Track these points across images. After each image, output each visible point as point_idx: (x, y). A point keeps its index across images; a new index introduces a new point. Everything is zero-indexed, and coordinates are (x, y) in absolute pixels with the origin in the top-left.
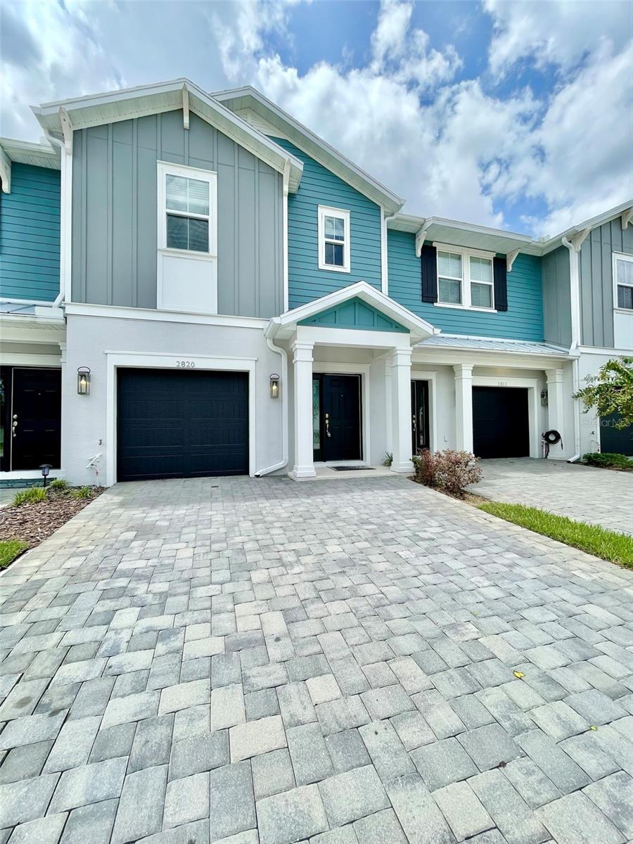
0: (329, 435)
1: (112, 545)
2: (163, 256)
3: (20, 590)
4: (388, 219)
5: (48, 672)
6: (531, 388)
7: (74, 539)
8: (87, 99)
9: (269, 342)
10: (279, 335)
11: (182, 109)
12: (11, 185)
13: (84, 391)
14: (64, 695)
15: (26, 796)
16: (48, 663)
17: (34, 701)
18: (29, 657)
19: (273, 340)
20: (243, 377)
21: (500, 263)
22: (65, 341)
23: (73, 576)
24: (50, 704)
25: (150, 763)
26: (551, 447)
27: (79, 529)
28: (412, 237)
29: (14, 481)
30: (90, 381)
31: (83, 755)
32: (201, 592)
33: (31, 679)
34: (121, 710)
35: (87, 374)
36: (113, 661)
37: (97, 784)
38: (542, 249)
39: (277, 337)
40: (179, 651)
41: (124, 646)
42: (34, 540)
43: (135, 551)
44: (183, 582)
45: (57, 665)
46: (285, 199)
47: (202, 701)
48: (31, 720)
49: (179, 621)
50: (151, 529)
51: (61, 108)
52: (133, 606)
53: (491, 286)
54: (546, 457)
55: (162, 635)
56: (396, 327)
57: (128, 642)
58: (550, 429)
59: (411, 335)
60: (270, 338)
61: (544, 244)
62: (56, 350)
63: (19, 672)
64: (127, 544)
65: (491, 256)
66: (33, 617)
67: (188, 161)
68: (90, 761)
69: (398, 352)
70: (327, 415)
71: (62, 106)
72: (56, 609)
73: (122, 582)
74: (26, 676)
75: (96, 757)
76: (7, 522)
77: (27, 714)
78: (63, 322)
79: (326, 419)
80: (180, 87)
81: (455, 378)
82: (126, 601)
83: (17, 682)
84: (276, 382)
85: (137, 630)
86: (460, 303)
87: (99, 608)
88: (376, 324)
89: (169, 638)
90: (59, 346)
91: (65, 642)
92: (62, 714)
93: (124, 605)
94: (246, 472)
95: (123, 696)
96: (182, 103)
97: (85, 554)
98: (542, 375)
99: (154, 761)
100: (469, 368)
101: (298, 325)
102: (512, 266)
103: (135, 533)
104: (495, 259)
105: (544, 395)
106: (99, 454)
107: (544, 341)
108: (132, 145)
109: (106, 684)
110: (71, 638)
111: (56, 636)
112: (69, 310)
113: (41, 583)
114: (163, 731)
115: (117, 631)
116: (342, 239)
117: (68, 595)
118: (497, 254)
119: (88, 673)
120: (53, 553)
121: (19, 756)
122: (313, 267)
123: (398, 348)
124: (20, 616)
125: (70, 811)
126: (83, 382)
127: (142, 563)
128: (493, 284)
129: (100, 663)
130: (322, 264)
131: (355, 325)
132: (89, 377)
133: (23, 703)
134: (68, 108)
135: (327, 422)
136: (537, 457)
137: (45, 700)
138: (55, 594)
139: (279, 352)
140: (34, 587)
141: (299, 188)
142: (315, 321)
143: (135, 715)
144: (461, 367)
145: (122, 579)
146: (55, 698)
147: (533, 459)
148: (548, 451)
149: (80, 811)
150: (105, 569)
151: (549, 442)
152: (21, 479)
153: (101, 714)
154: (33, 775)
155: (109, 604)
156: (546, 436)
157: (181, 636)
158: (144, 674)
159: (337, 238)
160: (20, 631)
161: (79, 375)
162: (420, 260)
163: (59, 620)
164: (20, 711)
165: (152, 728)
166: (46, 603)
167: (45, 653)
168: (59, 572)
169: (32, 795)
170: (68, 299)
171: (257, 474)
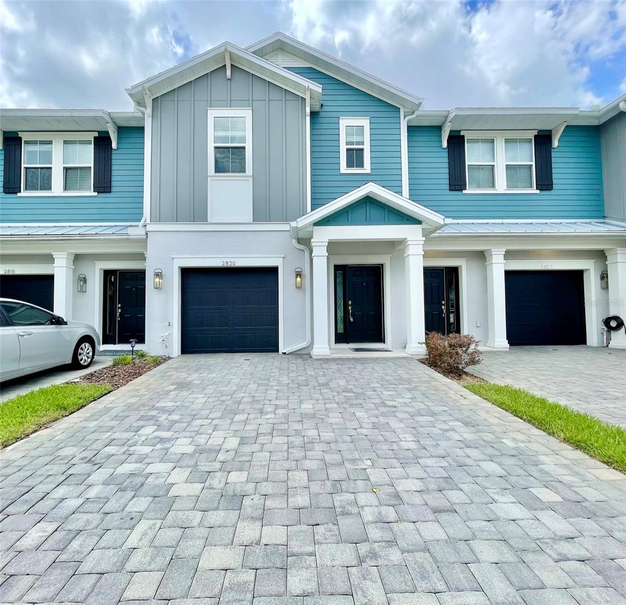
0: (352, 320)
1: (158, 393)
2: (212, 180)
3: (99, 411)
4: (407, 118)
5: (99, 448)
6: (587, 270)
7: (137, 388)
8: (160, 75)
9: (294, 241)
10: (301, 235)
11: (225, 65)
12: (118, 143)
13: (158, 286)
14: (102, 458)
15: (72, 491)
16: (100, 445)
17: (88, 459)
18: (93, 441)
19: (298, 239)
20: (274, 271)
21: (543, 140)
22: (147, 250)
23: (129, 407)
24: (94, 461)
25: (129, 489)
26: (614, 334)
27: (144, 382)
28: (439, 129)
29: (117, 351)
30: (162, 279)
31: (101, 481)
32: (198, 422)
33: (90, 450)
34: (127, 468)
35: (159, 274)
36: (132, 448)
37: (102, 492)
38: (599, 118)
39: (300, 237)
40: (167, 449)
41: (140, 442)
42: (116, 386)
43: (170, 397)
44: (190, 416)
45: (104, 446)
46: (308, 119)
47: (167, 471)
48: (84, 465)
49: (176, 435)
50: (188, 385)
51: (143, 86)
52: (155, 425)
53: (531, 166)
54: (607, 346)
55: (162, 440)
56: (407, 220)
57: (143, 441)
58: (612, 314)
59: (424, 226)
60: (295, 238)
61: (599, 111)
62: (142, 257)
63: (85, 447)
64: (168, 392)
65: (531, 135)
66: (101, 425)
67: (230, 103)
68: (103, 484)
69: (409, 243)
70: (350, 303)
71: (144, 85)
72: (113, 422)
73: (154, 413)
74: (89, 449)
75: (106, 483)
76: (105, 376)
77: (83, 463)
78: (145, 237)
79: (349, 305)
80: (223, 49)
81: (486, 264)
82: (152, 422)
83: (84, 450)
84: (300, 275)
85: (150, 437)
86: (494, 187)
87: (135, 424)
88: (386, 219)
89: (165, 442)
90: (144, 254)
91: (112, 437)
92: (99, 465)
93: (150, 424)
94: (277, 350)
95: (129, 463)
96: (225, 61)
97: (141, 396)
98: (601, 256)
99: (131, 489)
100: (501, 253)
101: (314, 226)
102: (559, 141)
103: (176, 386)
104: (535, 136)
105: (604, 277)
106: (168, 333)
107: (604, 217)
108: (191, 101)
109: (124, 457)
110: (115, 436)
111: (109, 434)
112: (149, 228)
113: (111, 409)
114: (142, 479)
115: (139, 436)
116: (363, 143)
117: (122, 416)
118: (539, 131)
119: (118, 451)
120: (123, 394)
121: (74, 477)
122: (335, 172)
123: (408, 239)
124: (95, 423)
125: (88, 499)
126: (157, 280)
127: (171, 404)
128: (533, 163)
129: (125, 448)
130: (344, 169)
131: (367, 221)
132: (162, 276)
133: (82, 459)
134: (147, 85)
135: (350, 308)
136: (595, 345)
137: (94, 459)
138: (116, 414)
139: (302, 249)
140: (107, 410)
141: (322, 105)
142: (329, 221)
143: (132, 471)
144: (491, 252)
145: (154, 411)
146: (98, 459)
147: (590, 347)
148: (609, 339)
149: (91, 500)
150: (148, 405)
151: (610, 329)
152: (122, 350)
153: (115, 468)
154: (77, 484)
155: (141, 423)
156: (607, 322)
157: (172, 442)
158: (144, 456)
159: (358, 143)
160: (93, 430)
161: (155, 275)
162: (447, 150)
163: (113, 427)
164: (81, 461)
165: (137, 477)
166: (110, 419)
167: (101, 441)
168: (123, 404)
169: (74, 491)
170: (148, 221)
171: (284, 351)
